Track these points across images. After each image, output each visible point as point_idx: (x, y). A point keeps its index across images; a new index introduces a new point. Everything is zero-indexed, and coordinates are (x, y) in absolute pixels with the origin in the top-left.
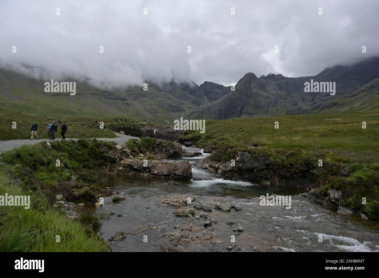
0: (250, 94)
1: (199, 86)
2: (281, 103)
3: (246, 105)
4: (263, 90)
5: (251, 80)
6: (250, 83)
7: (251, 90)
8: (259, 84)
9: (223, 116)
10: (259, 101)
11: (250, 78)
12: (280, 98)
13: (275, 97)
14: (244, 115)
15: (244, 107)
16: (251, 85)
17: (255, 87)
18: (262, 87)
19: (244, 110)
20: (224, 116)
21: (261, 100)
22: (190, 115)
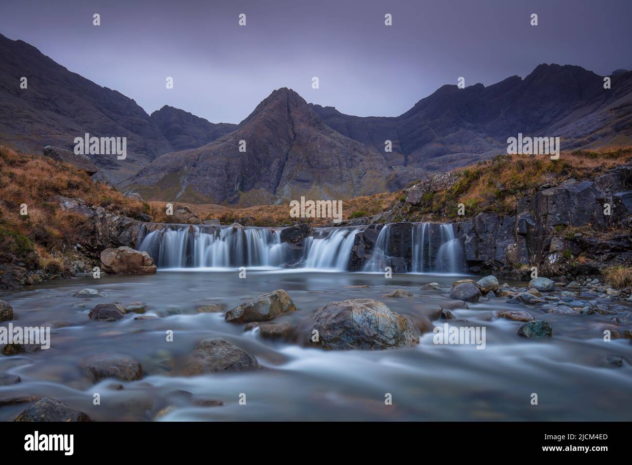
0: (293, 136)
1: (150, 115)
2: (363, 162)
3: (287, 159)
4: (320, 129)
5: (291, 105)
6: (289, 111)
7: (293, 126)
8: (309, 114)
9: (237, 182)
10: (318, 152)
11: (288, 99)
12: (355, 150)
13: (347, 146)
14: (288, 183)
15: (284, 165)
16: (292, 114)
17: (301, 120)
18: (318, 123)
19: (286, 172)
20: (239, 183)
21: (320, 151)
22: (138, 175)
